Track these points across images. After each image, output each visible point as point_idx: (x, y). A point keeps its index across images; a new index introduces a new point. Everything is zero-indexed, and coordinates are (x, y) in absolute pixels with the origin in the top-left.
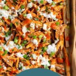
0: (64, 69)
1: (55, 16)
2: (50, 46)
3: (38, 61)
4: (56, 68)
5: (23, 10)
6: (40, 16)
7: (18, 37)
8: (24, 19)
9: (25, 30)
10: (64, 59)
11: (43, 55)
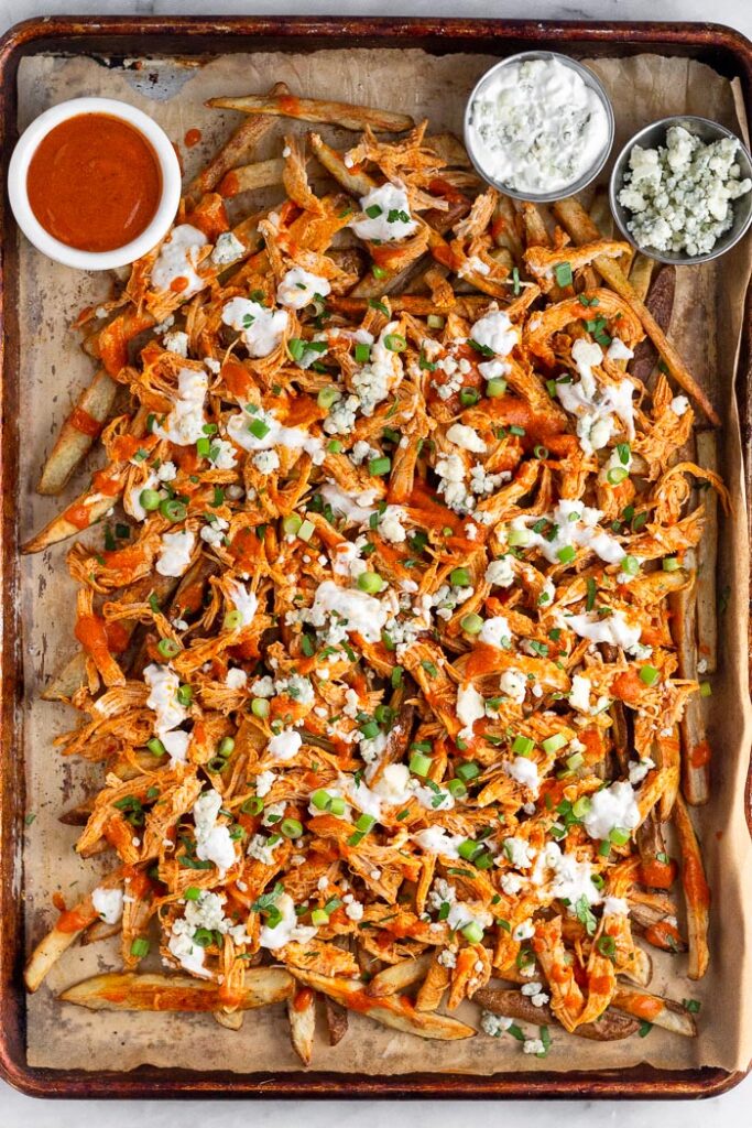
0: (673, 922)
1: (636, 633)
2: (603, 797)
3: (538, 877)
4: (631, 916)
5: (463, 595)
6: (554, 633)
7: (432, 740)
8: (468, 648)
9: (470, 705)
10: (678, 866)
11: (562, 845)
